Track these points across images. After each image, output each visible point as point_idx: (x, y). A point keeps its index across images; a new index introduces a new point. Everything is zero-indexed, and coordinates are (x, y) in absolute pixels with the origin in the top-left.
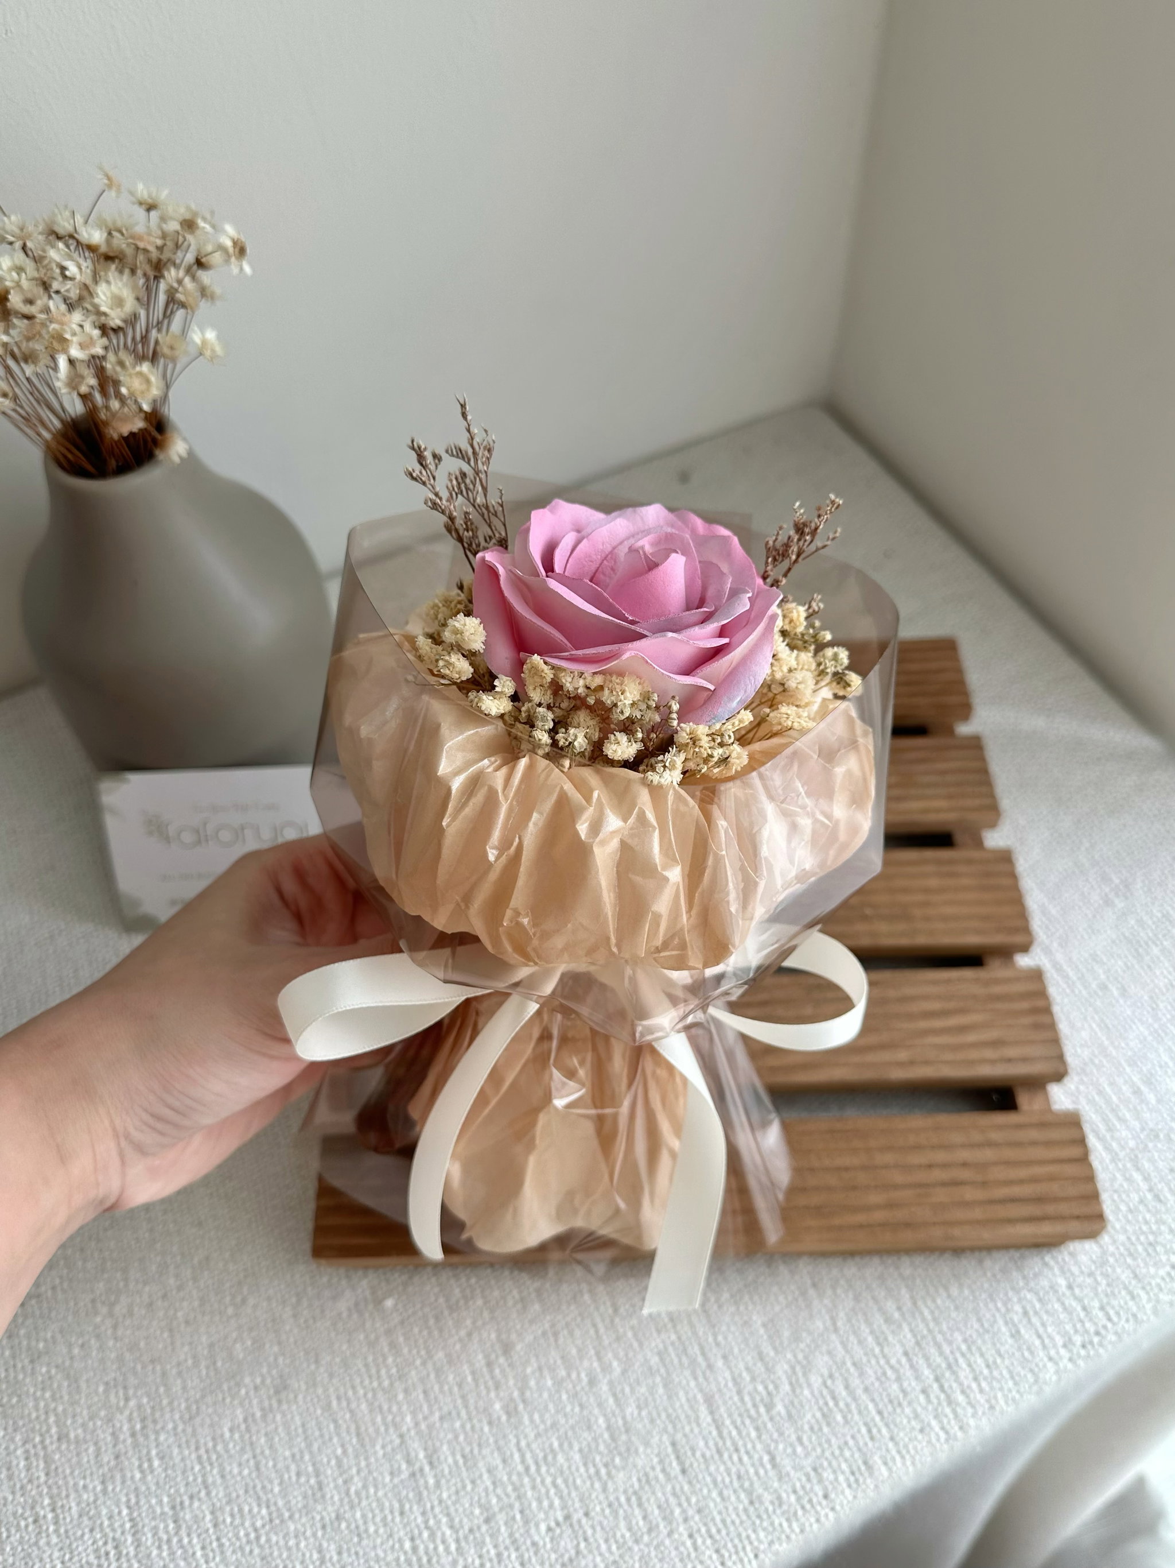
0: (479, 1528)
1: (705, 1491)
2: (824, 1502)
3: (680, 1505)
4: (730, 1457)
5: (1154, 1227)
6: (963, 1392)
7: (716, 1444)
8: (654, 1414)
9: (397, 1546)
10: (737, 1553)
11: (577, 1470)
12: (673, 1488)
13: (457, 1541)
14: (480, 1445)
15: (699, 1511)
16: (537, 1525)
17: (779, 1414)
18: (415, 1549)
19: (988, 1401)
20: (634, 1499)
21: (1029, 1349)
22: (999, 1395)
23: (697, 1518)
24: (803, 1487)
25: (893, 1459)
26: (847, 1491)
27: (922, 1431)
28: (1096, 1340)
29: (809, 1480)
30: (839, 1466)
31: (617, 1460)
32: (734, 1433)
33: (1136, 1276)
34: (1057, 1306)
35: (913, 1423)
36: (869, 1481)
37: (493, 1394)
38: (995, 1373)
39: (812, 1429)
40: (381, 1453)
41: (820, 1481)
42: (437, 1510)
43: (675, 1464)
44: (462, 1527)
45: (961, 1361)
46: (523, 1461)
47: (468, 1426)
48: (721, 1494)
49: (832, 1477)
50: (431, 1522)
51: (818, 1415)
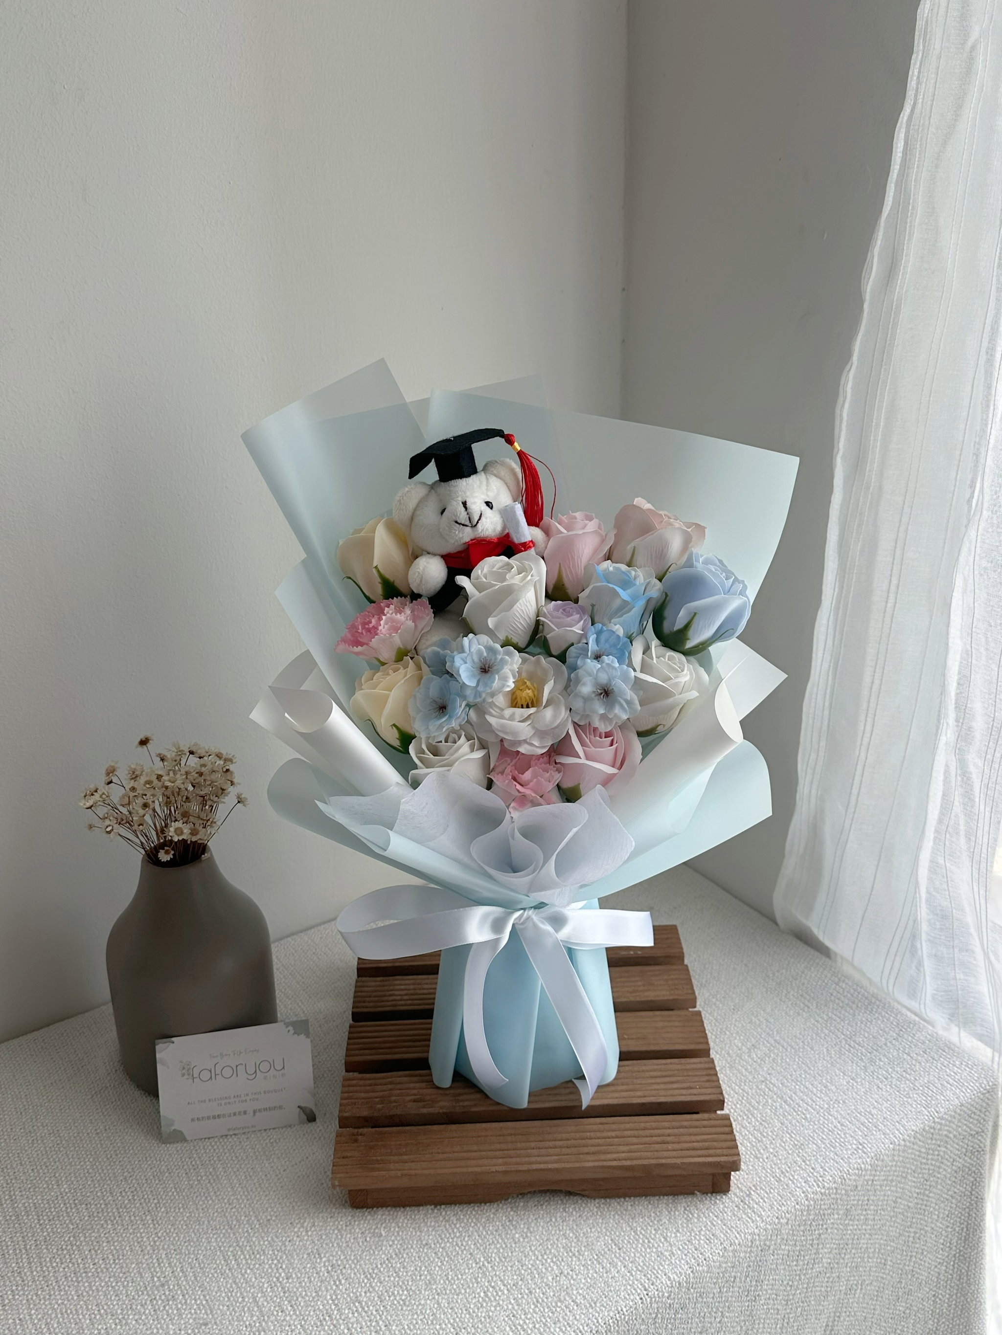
0: (517, 1283)
1: (632, 1255)
3: (621, 1261)
4: (644, 1242)
5: (843, 1136)
7: (634, 1237)
8: (599, 1230)
9: (477, 1296)
11: (563, 1254)
12: (615, 1256)
13: (508, 1290)
14: (512, 1253)
15: (631, 1262)
16: (547, 1278)
17: (665, 1223)
20: (595, 1262)
23: (630, 1265)
29: (685, 1244)
31: (583, 1249)
32: (643, 1232)
37: (514, 1232)
38: (771, 1195)
39: (683, 1226)
40: (461, 1262)
42: (494, 1279)
43: (614, 1247)
44: (510, 1284)
45: (753, 1193)
46: (535, 1255)
47: (504, 1246)
50: (493, 1284)
51: (685, 1221)
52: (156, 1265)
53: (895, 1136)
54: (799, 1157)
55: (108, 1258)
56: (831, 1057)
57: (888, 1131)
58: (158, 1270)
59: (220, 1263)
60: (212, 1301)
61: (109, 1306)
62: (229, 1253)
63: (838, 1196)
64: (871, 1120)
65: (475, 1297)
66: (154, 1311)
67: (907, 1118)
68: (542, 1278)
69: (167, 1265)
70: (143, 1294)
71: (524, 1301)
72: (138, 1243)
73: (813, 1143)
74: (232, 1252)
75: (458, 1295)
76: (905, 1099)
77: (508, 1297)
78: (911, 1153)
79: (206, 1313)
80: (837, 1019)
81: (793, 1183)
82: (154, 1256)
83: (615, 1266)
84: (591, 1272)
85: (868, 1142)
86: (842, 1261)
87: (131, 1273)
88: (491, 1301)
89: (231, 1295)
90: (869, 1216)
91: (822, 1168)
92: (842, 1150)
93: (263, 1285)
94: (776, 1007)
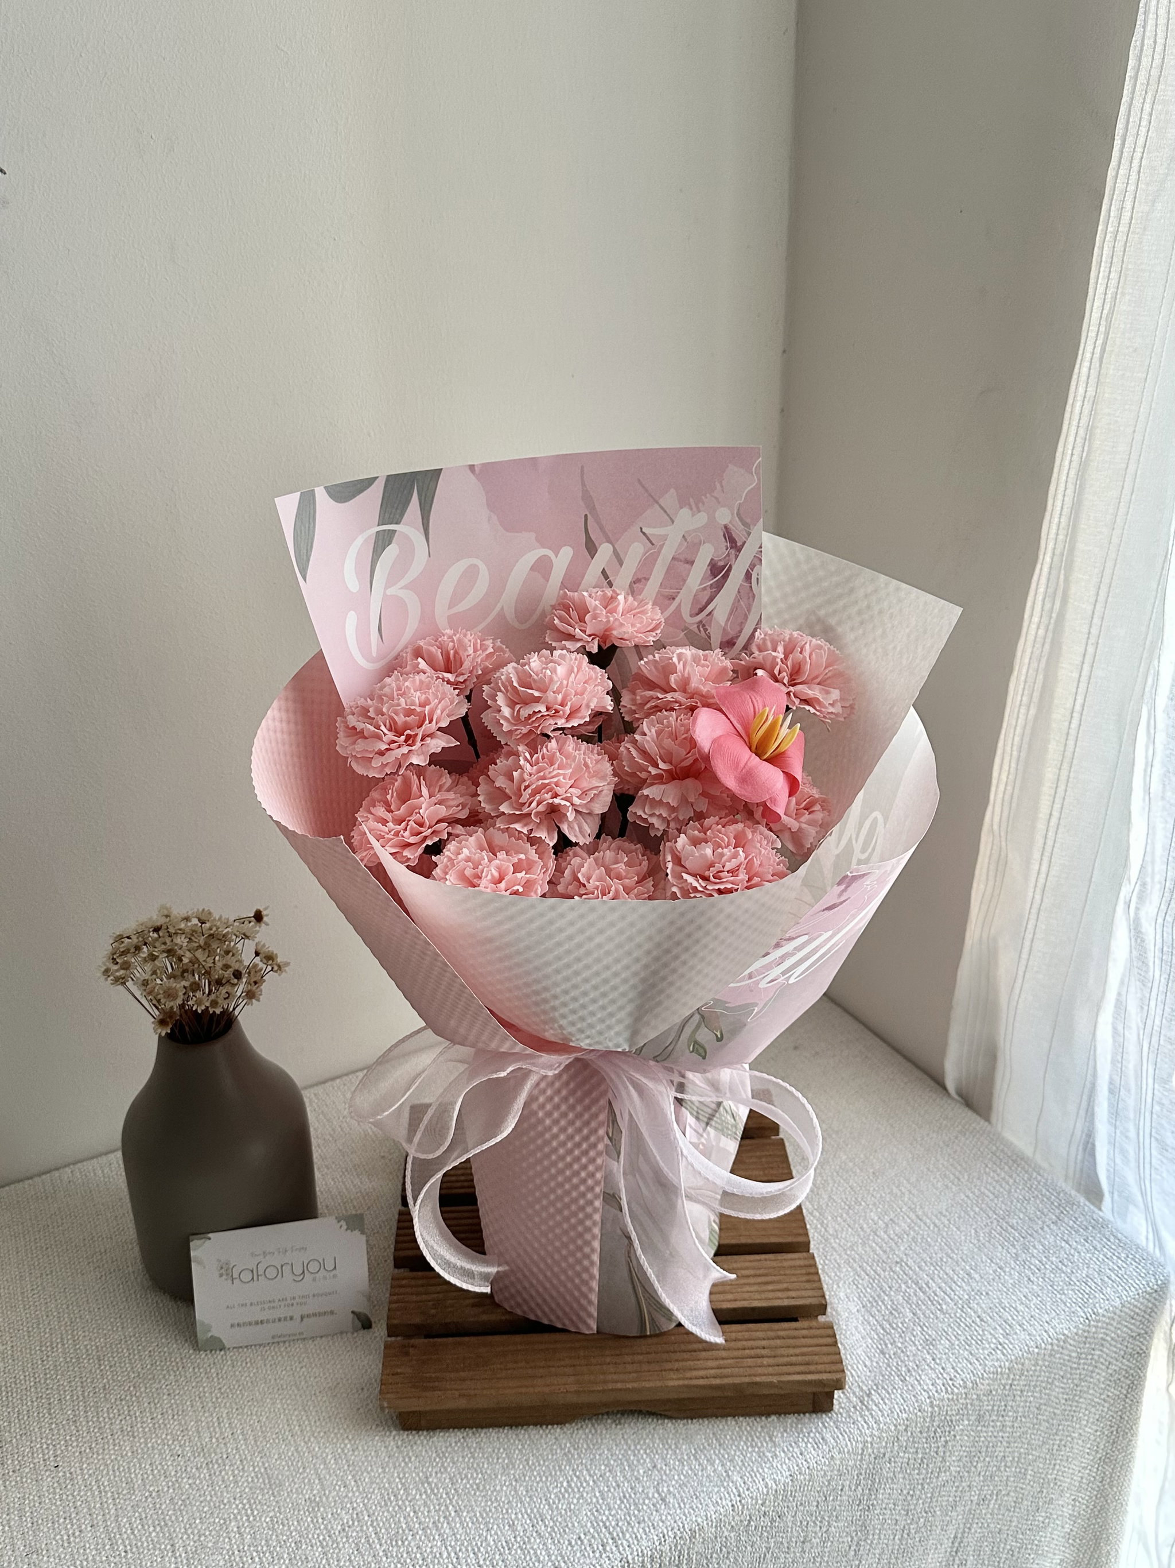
0: (605, 1474)
1: (733, 1453)
2: (800, 1457)
3: (719, 1459)
5: (981, 1333)
6: (876, 1405)
7: (738, 1433)
10: (752, 1477)
11: (658, 1445)
12: (714, 1452)
13: (594, 1481)
15: (730, 1461)
16: (638, 1471)
18: (569, 1486)
19: (890, 1409)
21: (912, 1386)
22: (896, 1406)
23: (728, 1464)
24: (788, 1450)
25: (838, 1437)
26: (813, 1452)
27: (853, 1423)
28: (950, 1383)
29: (791, 1445)
30: (808, 1441)
31: (681, 1441)
32: (748, 1428)
33: (971, 1354)
34: (927, 1367)
35: (848, 1420)
36: (824, 1447)
38: (893, 1396)
40: (545, 1446)
41: (798, 1447)
43: (714, 1442)
44: (596, 1475)
45: (873, 1392)
46: (627, 1443)
47: (593, 1431)
48: (742, 1454)
49: (804, 1445)
50: (578, 1473)
51: (795, 1420)
52: (216, 1424)
53: (1042, 1339)
54: (929, 1353)
55: (167, 1412)
56: (979, 1240)
57: (1034, 1332)
58: (217, 1429)
59: (283, 1427)
60: (271, 1470)
61: (163, 1466)
62: (293, 1418)
63: (968, 1401)
64: (1015, 1317)
65: (557, 1486)
66: (210, 1475)
67: (1059, 1319)
68: (633, 1471)
69: (227, 1425)
70: (199, 1455)
71: (610, 1495)
72: (200, 1398)
73: (947, 1339)
74: (297, 1416)
75: (538, 1483)
76: (1058, 1296)
77: (593, 1489)
78: (1060, 1358)
79: (264, 1481)
80: (990, 1195)
81: (920, 1384)
82: (214, 1415)
83: (713, 1465)
84: (686, 1468)
85: (1010, 1342)
86: (973, 1469)
87: (189, 1431)
88: (574, 1492)
89: (292, 1464)
90: (1008, 1423)
91: (953, 1368)
92: (978, 1349)
93: (327, 1456)
94: (922, 1177)
